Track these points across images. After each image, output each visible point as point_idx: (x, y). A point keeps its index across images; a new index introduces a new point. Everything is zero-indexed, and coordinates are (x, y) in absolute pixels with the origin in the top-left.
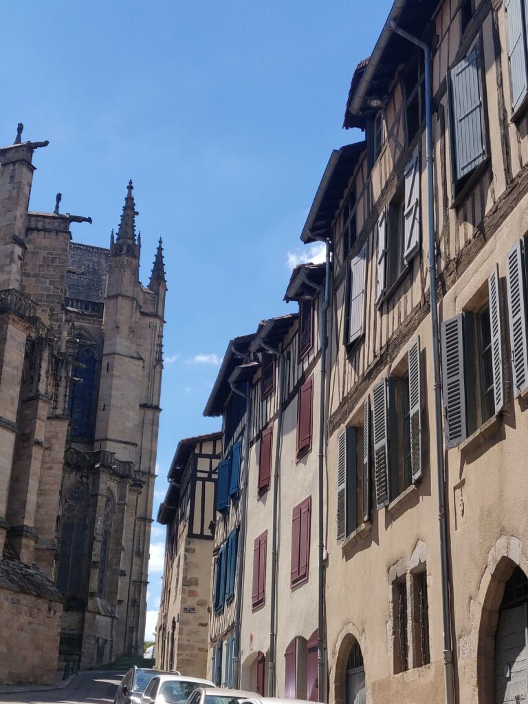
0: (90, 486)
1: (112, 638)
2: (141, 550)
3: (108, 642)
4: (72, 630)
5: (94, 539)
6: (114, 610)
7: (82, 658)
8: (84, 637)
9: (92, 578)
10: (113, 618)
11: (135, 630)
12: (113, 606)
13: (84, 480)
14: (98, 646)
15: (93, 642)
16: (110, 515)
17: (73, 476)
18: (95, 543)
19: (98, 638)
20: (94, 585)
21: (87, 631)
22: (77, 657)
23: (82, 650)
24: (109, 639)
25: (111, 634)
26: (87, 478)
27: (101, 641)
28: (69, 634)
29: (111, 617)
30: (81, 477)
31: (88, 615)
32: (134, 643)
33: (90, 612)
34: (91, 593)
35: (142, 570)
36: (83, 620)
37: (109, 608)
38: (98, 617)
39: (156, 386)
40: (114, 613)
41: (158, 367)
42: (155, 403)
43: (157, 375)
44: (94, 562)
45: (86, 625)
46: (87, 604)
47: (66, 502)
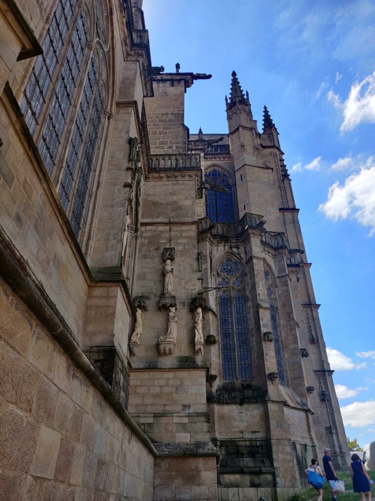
0: (243, 255)
1: (313, 443)
2: (314, 336)
3: (309, 449)
4: (253, 432)
5: (258, 306)
6: (304, 401)
7: (278, 479)
8: (273, 442)
9: (267, 355)
10: (307, 411)
11: (334, 431)
12: (302, 395)
13: (235, 250)
14: (297, 456)
15: (288, 449)
16: (272, 289)
17: (221, 248)
18: (261, 311)
19: (294, 443)
20: (271, 364)
21: (275, 433)
22: (269, 477)
23: (275, 464)
24: (309, 443)
25: (310, 435)
26: (237, 248)
27: (298, 447)
28: (251, 440)
29: (303, 410)
30: (231, 248)
31: (271, 407)
32: (337, 450)
33: (273, 402)
34: (270, 374)
35: (321, 357)
36: (266, 417)
37: (298, 399)
38: (286, 410)
39: (289, 194)
40: (306, 405)
41: (286, 180)
42: (291, 206)
43: (287, 186)
44: (264, 334)
45: (273, 423)
46: (267, 391)
47: (218, 275)
